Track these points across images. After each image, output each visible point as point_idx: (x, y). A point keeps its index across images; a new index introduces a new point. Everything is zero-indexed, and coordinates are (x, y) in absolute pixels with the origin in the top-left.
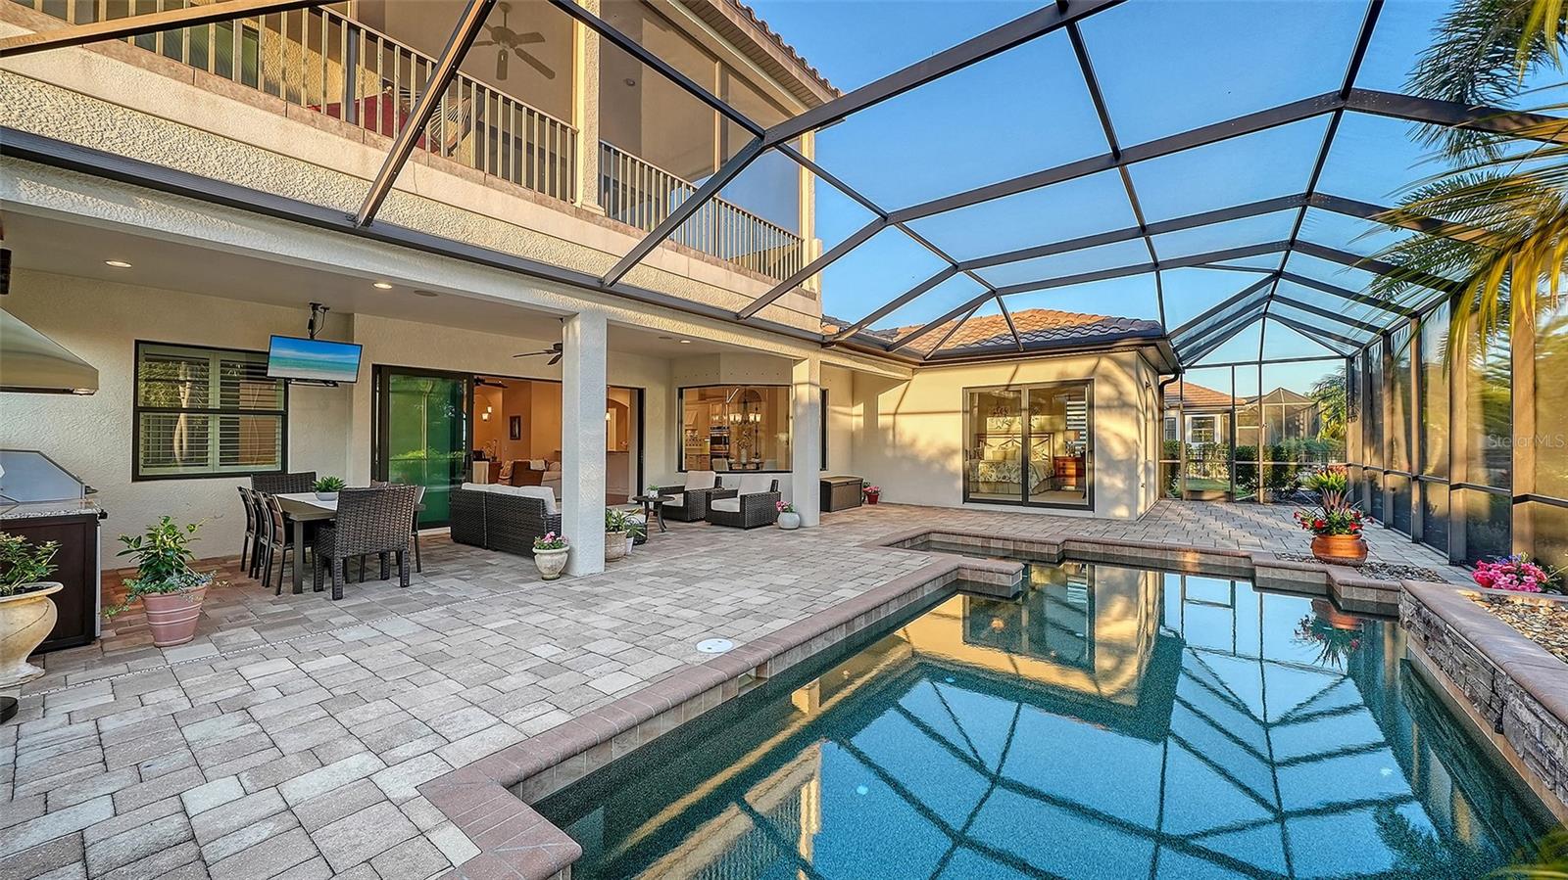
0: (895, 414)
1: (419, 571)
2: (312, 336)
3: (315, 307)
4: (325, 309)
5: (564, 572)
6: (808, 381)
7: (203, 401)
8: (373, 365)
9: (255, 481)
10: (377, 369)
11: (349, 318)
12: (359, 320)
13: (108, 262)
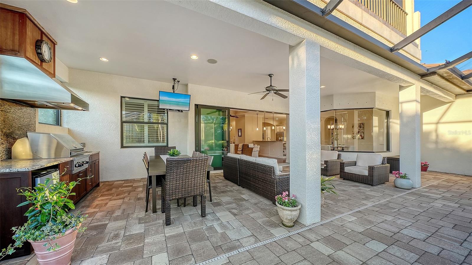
0: (438, 123)
1: (211, 201)
2: (174, 92)
3: (174, 79)
4: (179, 82)
5: (296, 223)
6: (415, 99)
7: (143, 119)
8: (195, 105)
9: (156, 149)
10: (197, 106)
11: (187, 85)
12: (190, 85)
13: (100, 59)
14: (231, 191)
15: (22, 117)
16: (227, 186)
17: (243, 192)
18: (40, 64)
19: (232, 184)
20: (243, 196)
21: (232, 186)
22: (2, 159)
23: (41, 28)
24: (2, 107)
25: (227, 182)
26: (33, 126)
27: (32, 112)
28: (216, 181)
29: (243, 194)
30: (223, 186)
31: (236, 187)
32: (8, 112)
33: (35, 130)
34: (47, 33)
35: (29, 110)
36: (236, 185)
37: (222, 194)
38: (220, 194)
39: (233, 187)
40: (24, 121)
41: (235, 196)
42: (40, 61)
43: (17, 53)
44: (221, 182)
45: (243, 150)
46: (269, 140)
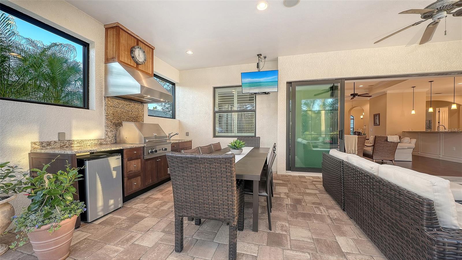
2: (259, 71)
3: (259, 55)
4: (265, 58)
8: (287, 83)
10: (290, 84)
12: (280, 59)
13: (187, 52)
14: (321, 219)
15: (130, 111)
16: (320, 204)
17: (346, 228)
18: (135, 66)
19: (333, 203)
20: (341, 241)
21: (328, 208)
22: (111, 142)
23: (135, 36)
24: (112, 104)
25: (327, 196)
26: (141, 118)
27: (140, 107)
28: (308, 191)
29: (343, 234)
30: (314, 203)
31: (337, 212)
32: (116, 107)
33: (144, 121)
34: (143, 40)
35: (137, 106)
36: (338, 207)
37: (300, 219)
38: (296, 218)
39: (330, 211)
40: (133, 114)
41: (323, 235)
42: (135, 64)
43: (114, 60)
44: (315, 194)
45: (376, 145)
46: (442, 129)
